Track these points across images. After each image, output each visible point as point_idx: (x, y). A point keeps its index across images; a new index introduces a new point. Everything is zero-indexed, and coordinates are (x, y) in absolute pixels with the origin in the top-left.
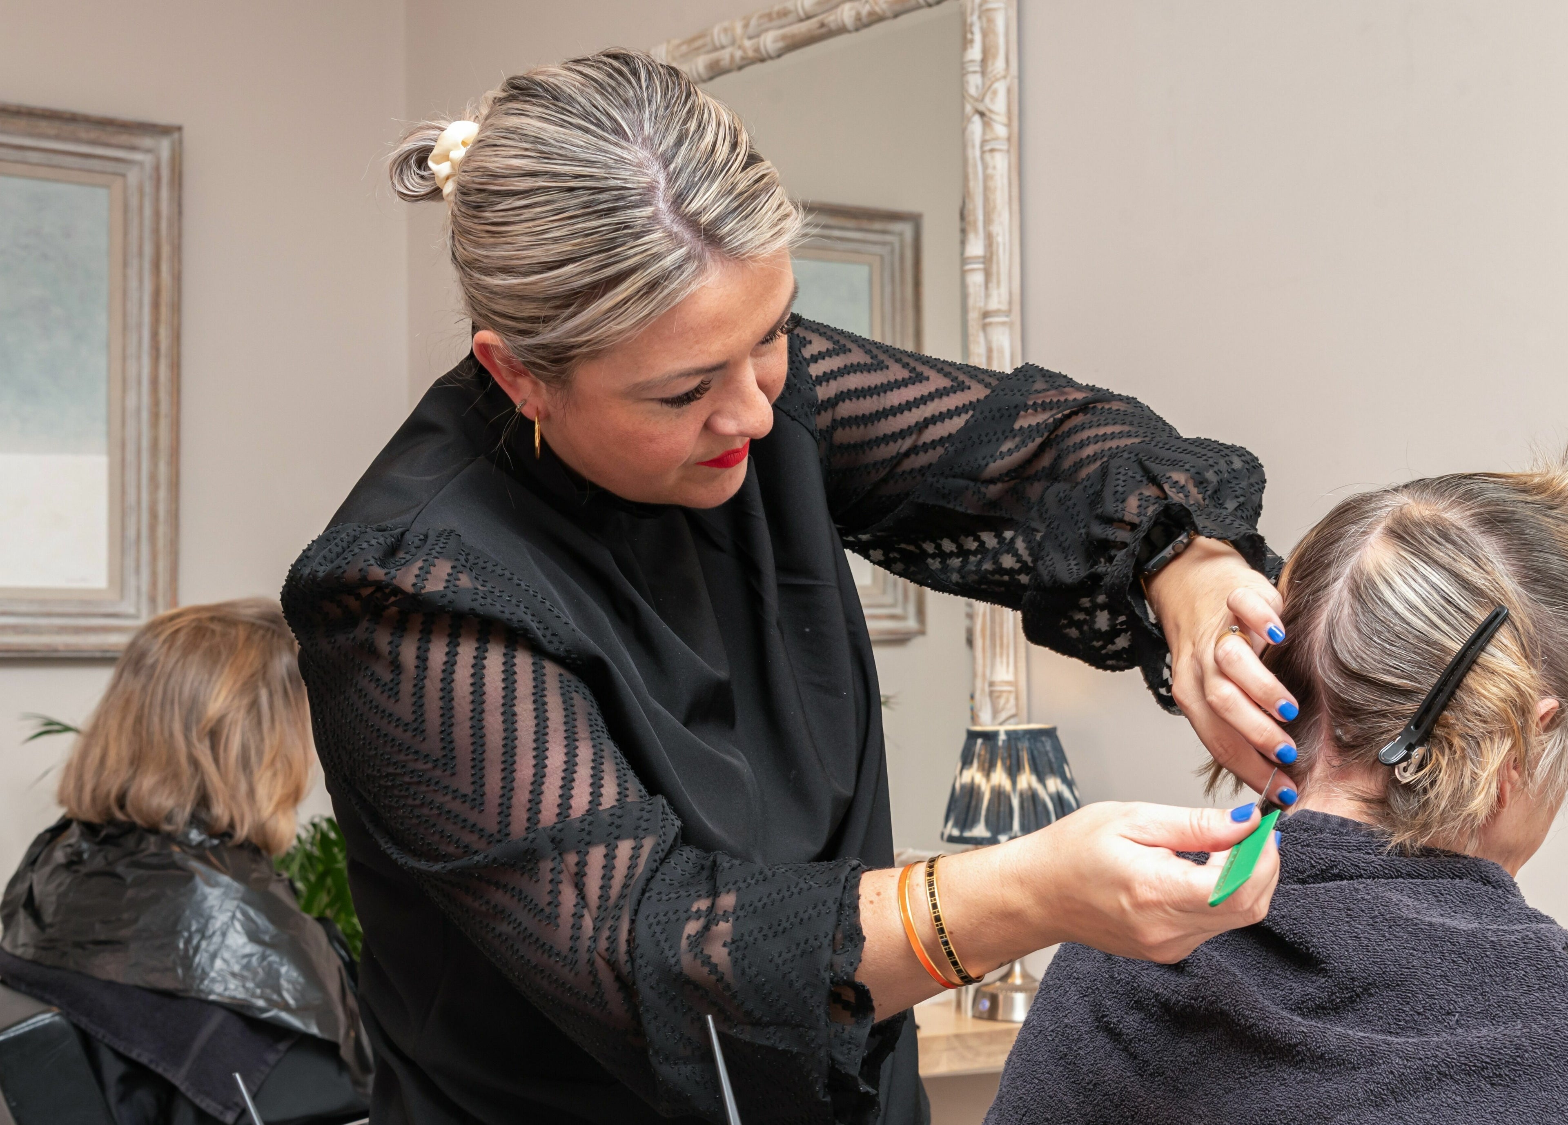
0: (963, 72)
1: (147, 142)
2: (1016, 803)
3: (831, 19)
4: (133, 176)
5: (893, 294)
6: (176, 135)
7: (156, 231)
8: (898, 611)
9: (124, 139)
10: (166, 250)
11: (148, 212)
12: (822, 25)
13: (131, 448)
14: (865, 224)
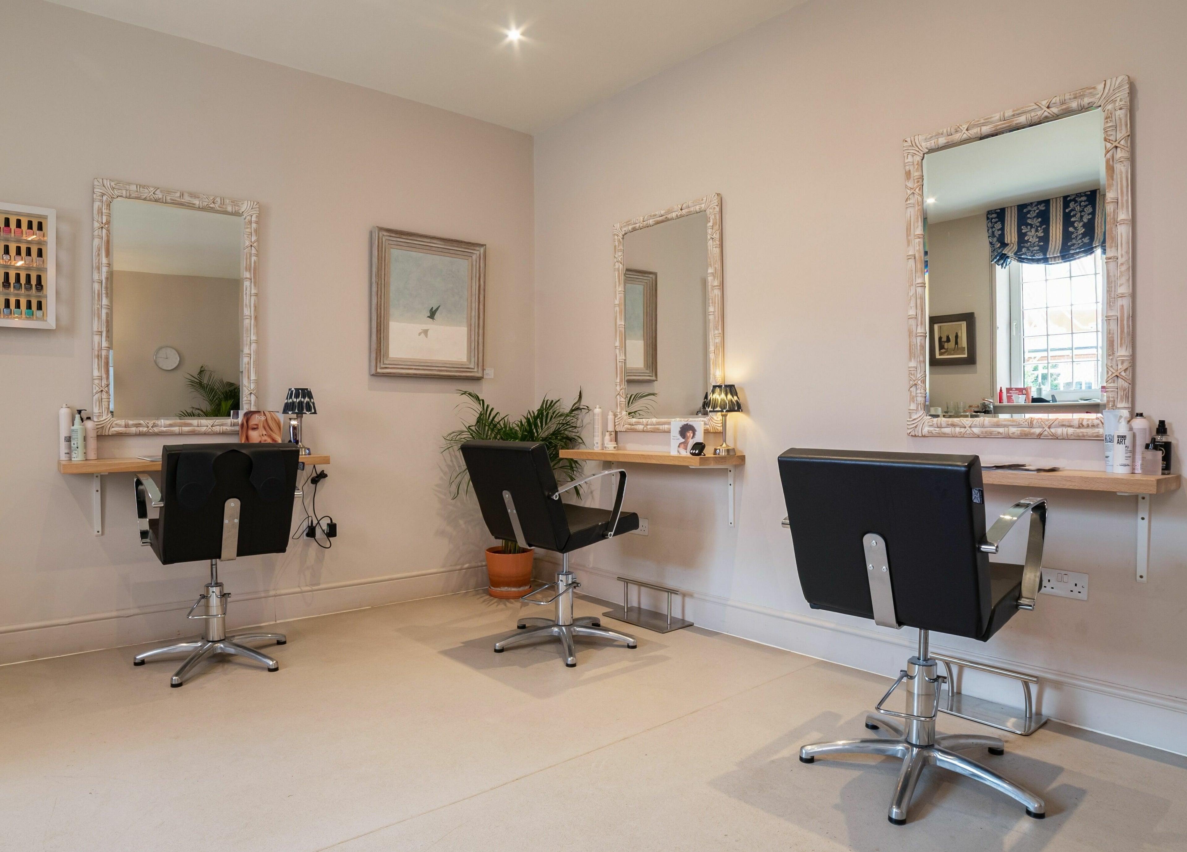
0: (706, 227)
1: (478, 248)
2: (727, 402)
3: (669, 216)
4: (474, 257)
5: (650, 292)
6: (485, 247)
7: (480, 271)
8: (651, 375)
9: (472, 248)
10: (482, 275)
11: (478, 266)
12: (666, 218)
13: (473, 326)
14: (644, 275)
